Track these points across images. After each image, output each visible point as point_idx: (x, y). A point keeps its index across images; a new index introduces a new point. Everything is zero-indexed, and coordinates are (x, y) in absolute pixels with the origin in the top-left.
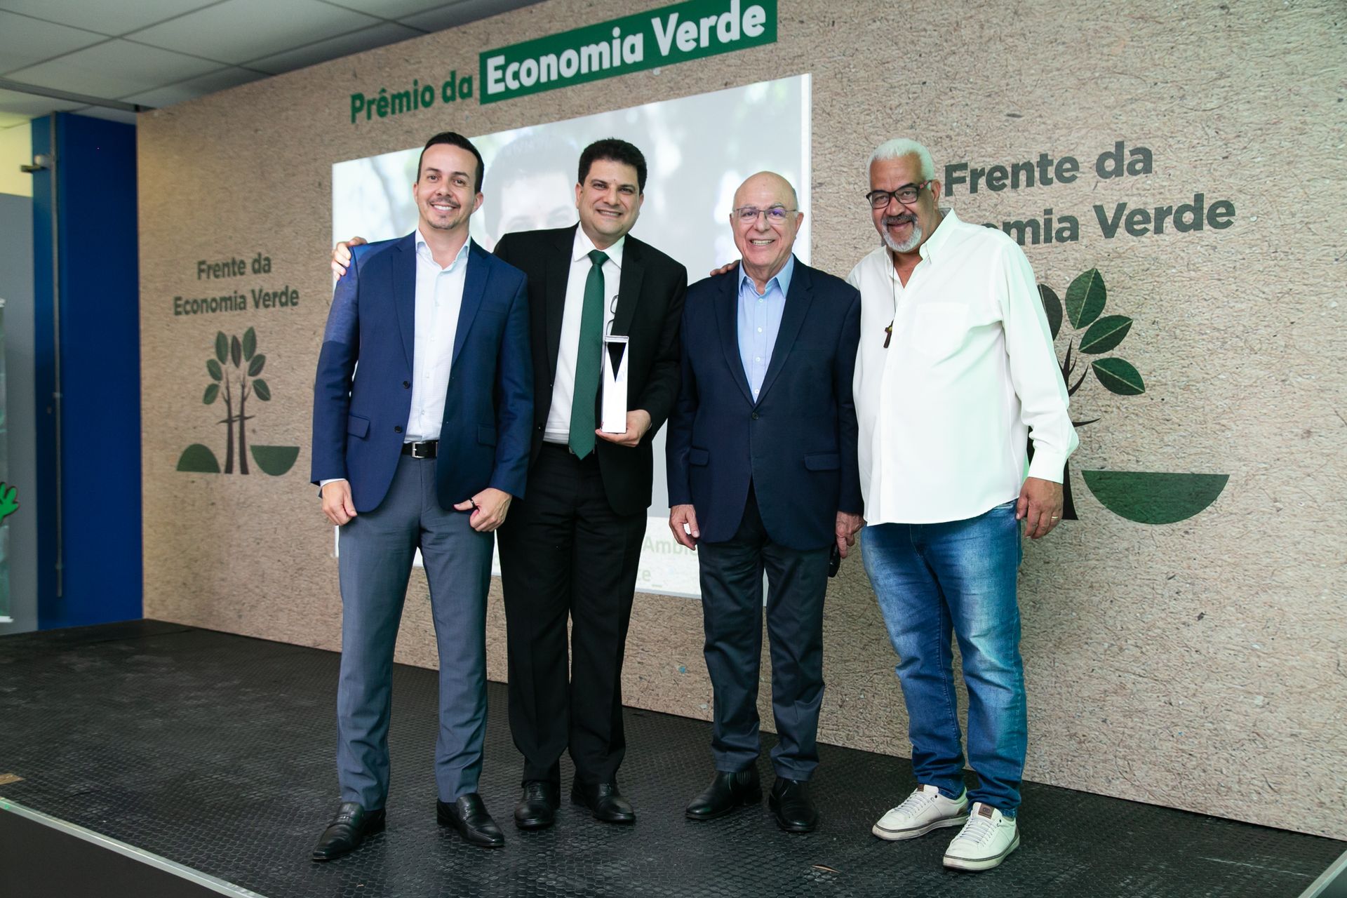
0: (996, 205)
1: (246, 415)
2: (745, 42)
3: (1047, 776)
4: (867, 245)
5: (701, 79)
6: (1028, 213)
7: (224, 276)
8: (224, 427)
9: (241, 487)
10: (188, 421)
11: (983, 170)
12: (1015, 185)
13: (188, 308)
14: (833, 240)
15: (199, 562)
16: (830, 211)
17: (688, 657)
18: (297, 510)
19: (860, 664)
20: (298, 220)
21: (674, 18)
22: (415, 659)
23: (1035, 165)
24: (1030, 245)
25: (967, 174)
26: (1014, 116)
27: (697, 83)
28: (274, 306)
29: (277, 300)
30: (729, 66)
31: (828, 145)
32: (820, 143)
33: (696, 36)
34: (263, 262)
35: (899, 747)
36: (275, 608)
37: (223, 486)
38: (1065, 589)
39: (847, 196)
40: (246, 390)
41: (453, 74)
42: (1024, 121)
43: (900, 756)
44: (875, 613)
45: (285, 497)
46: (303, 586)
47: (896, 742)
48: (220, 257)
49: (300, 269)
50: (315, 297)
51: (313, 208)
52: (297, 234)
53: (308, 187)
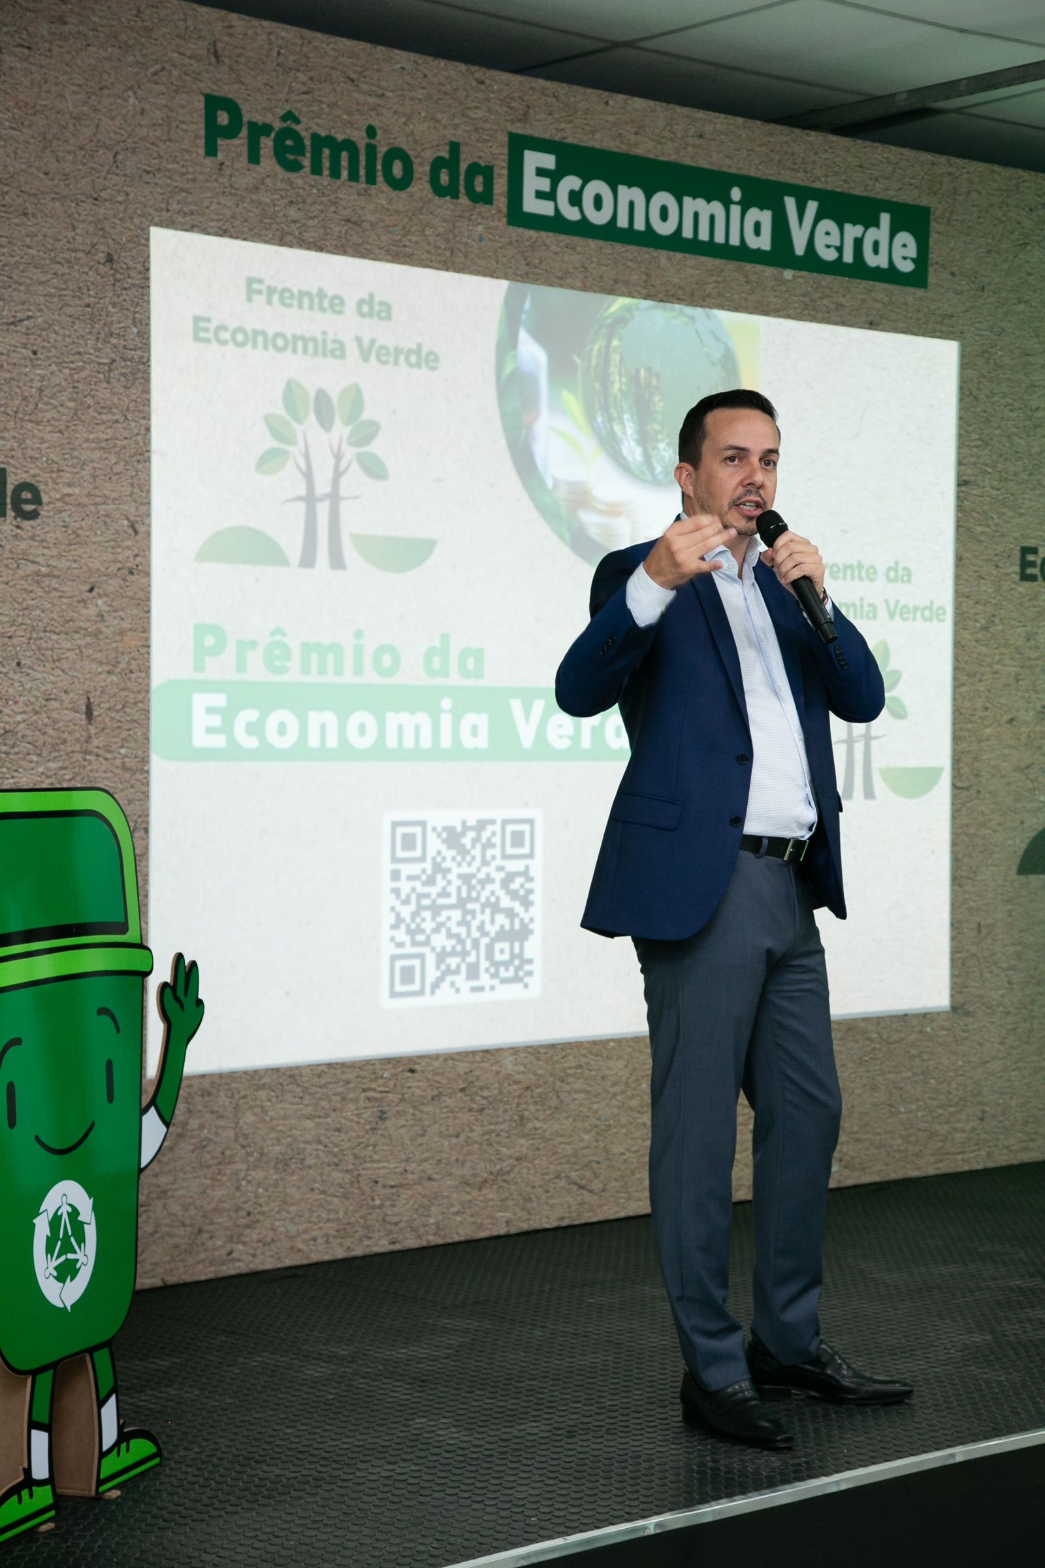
2: (890, 275)
5: (842, 305)
20: (40, 321)
21: (812, 207)
27: (837, 309)
30: (876, 300)
33: (838, 244)
41: (455, 148)
49: (47, 436)
50: (93, 508)
51: (88, 306)
52: (35, 353)
53: (73, 254)
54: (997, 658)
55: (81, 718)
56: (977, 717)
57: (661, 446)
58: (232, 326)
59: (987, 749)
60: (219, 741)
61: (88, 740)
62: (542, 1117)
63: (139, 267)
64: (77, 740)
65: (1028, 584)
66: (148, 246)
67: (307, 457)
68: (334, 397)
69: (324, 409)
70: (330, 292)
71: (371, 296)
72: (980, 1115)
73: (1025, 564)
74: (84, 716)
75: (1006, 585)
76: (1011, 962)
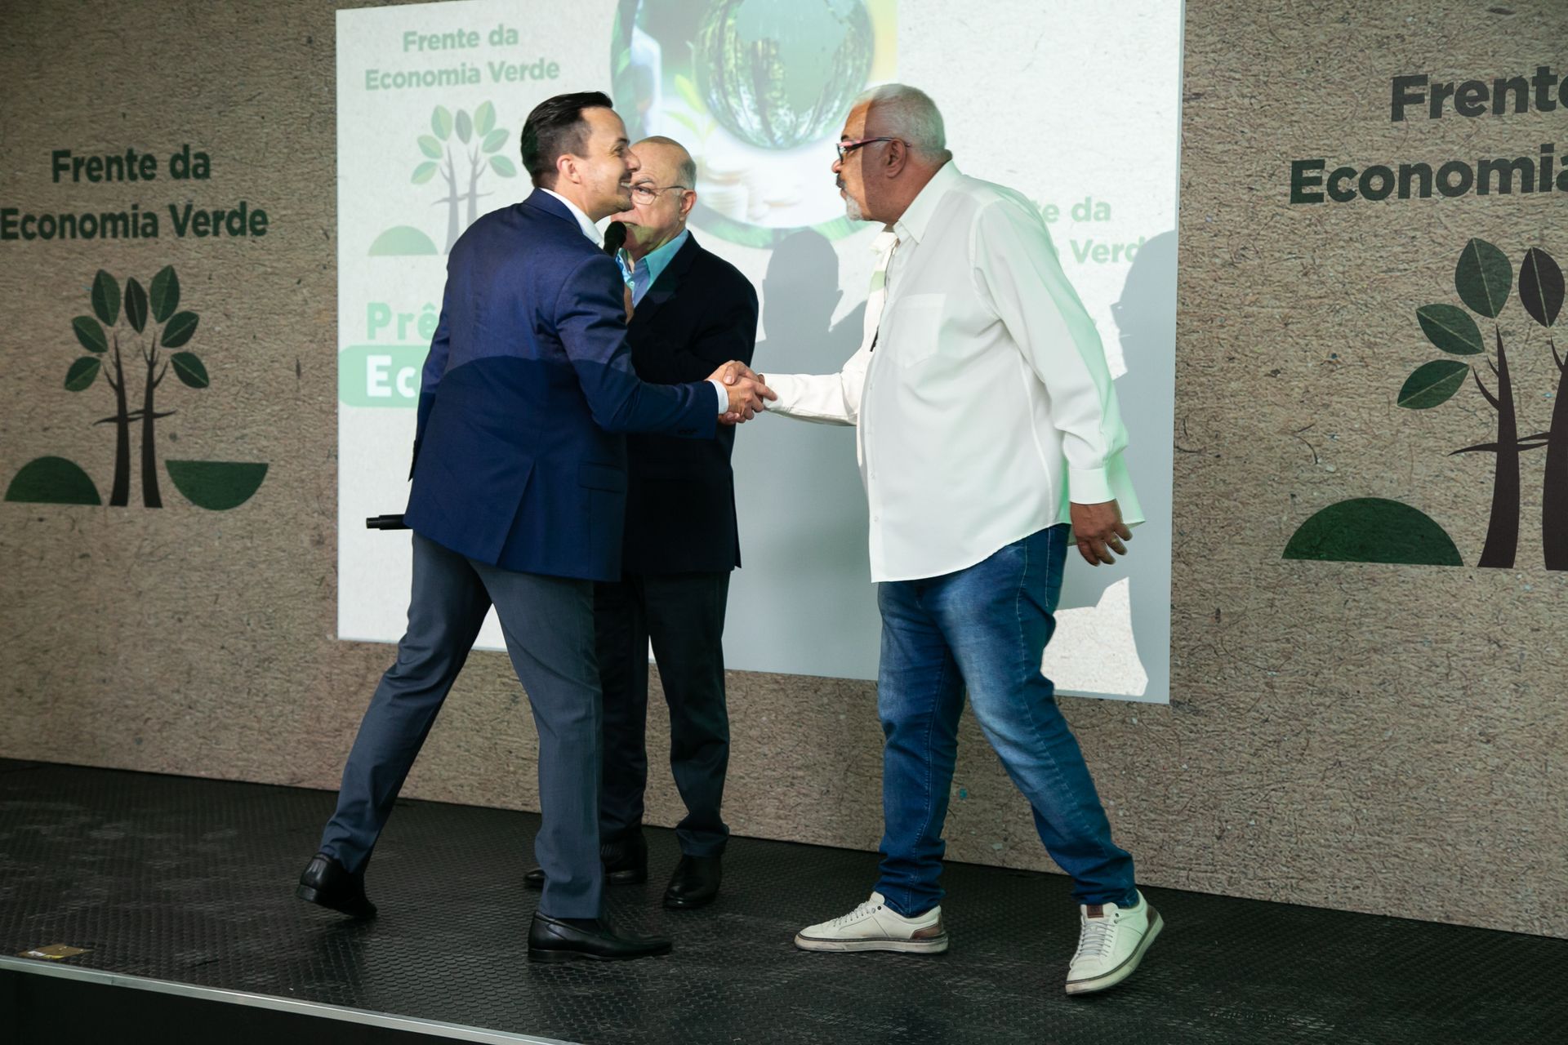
0: (1469, 136)
1: (157, 410)
3: (1537, 923)
4: (1268, 186)
6: (1517, 149)
7: (109, 178)
8: (112, 430)
9: (145, 528)
10: (31, 418)
11: (1450, 86)
12: (1499, 109)
13: (32, 227)
14: (1215, 177)
15: (52, 653)
16: (1212, 136)
17: (971, 776)
18: (263, 566)
19: (1250, 776)
20: (266, 95)
22: (489, 795)
23: (1530, 82)
24: (1519, 194)
25: (1426, 91)
26: (1500, 11)
28: (216, 233)
29: (223, 224)
31: (1210, 39)
32: (1197, 35)
34: (193, 161)
35: (1310, 892)
36: (213, 725)
37: (106, 526)
38: (1563, 666)
39: (1240, 114)
40: (158, 370)
42: (1514, 19)
43: (1312, 905)
44: (1273, 704)
45: (237, 545)
46: (270, 687)
47: (1304, 885)
48: (102, 146)
49: (271, 176)
50: (300, 224)
51: (296, 78)
52: (263, 118)
53: (286, 43)
54: (1250, 298)
55: (293, 374)
56: (1216, 369)
57: (781, 112)
58: (393, 72)
59: (1233, 407)
60: (386, 392)
61: (298, 390)
62: (659, 728)
63: (329, 42)
64: (291, 390)
65: (1307, 206)
66: (334, 25)
67: (450, 166)
68: (472, 115)
69: (463, 125)
70: (467, 30)
71: (501, 27)
72: (1217, 832)
73: (1298, 182)
74: (295, 373)
75: (1265, 211)
76: (1273, 661)
